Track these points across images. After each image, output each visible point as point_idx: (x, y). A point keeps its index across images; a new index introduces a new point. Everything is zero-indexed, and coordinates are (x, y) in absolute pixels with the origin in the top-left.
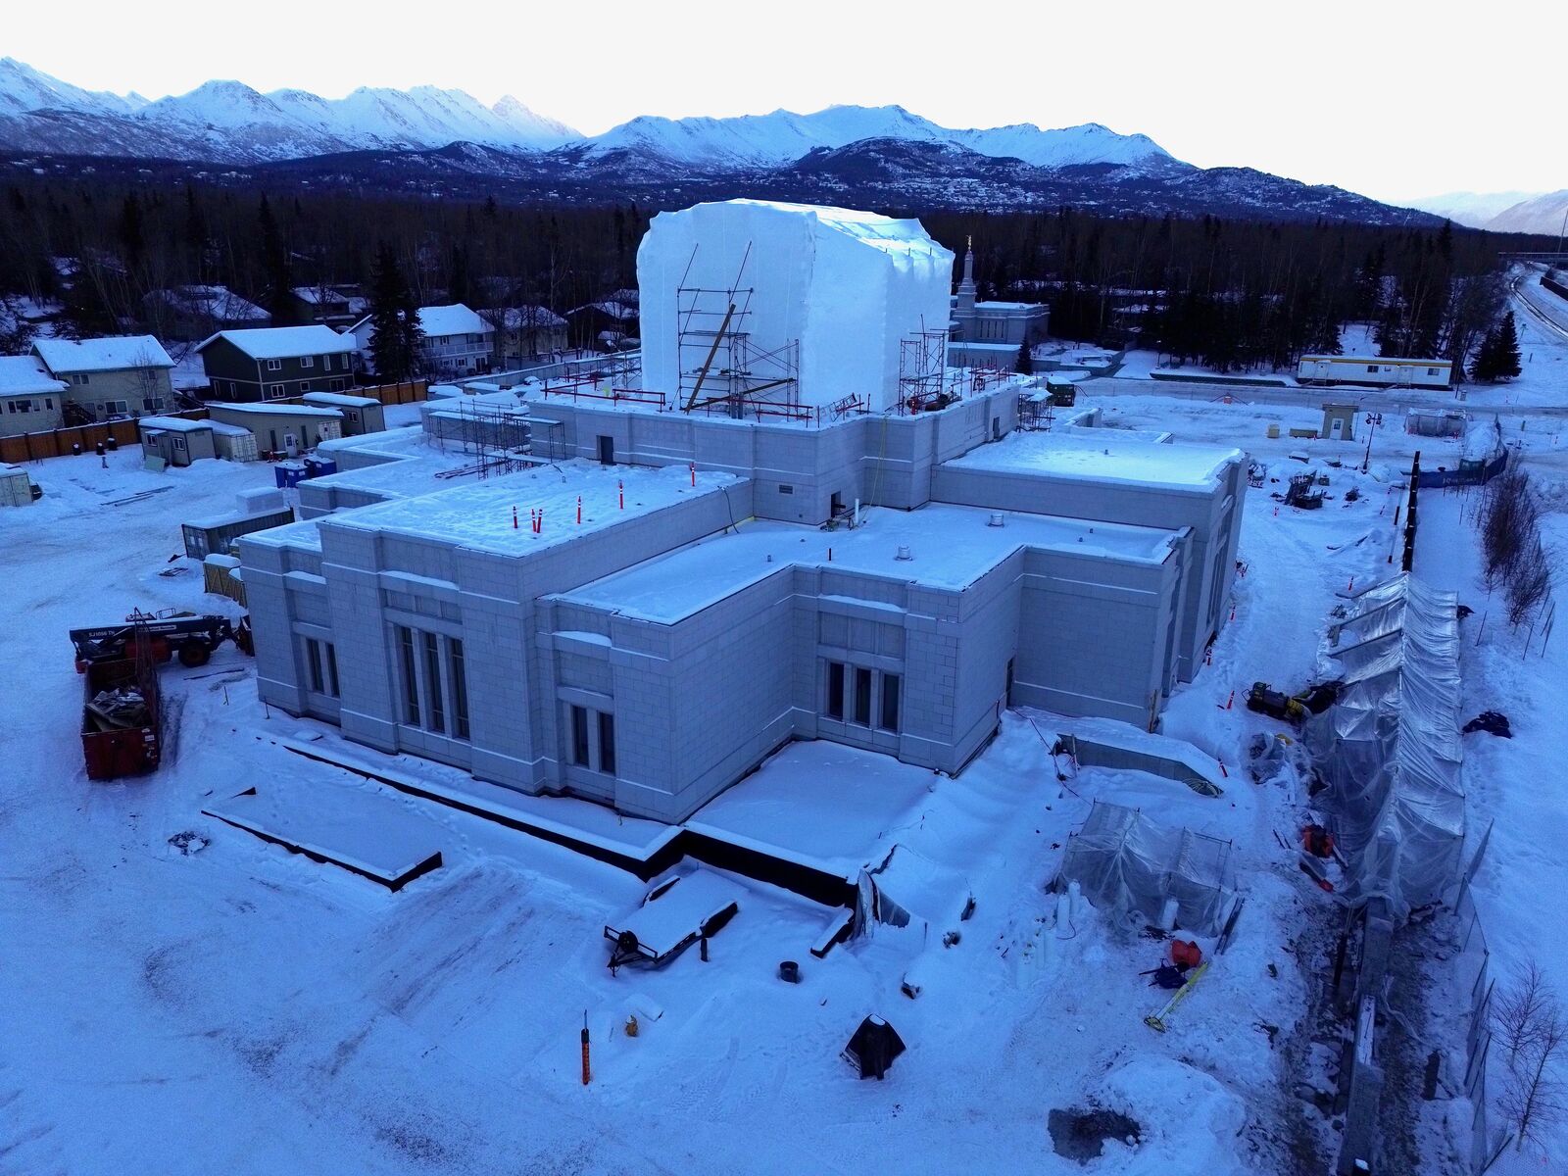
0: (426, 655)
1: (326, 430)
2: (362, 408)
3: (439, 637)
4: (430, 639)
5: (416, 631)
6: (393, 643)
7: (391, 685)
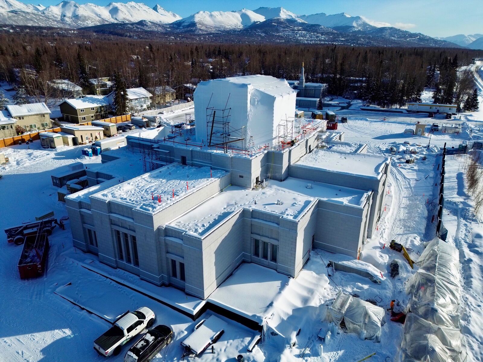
0: (125, 240)
1: (99, 134)
2: (110, 127)
3: (128, 235)
5: (122, 233)
6: (114, 236)
7: (114, 248)
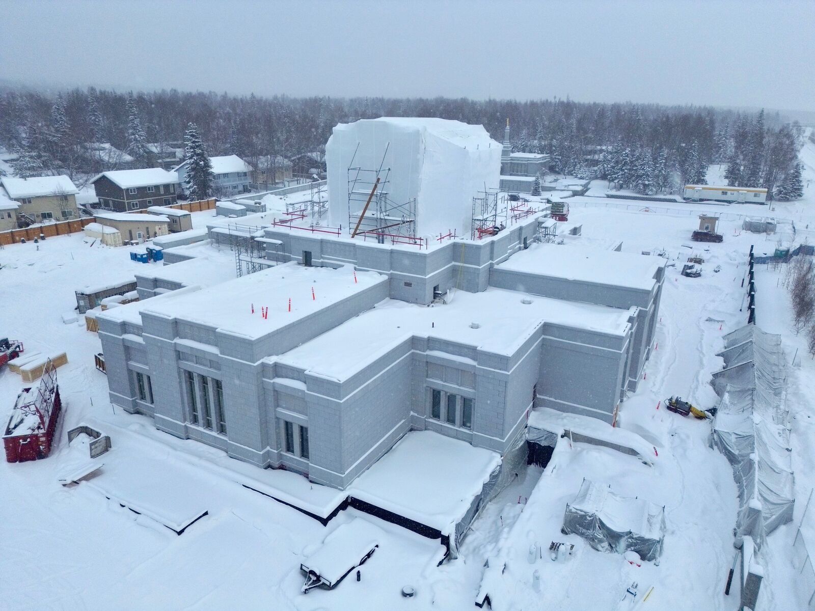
0: (202, 388)
1: (160, 229)
2: (179, 217)
3: (209, 379)
4: (204, 380)
5: (196, 375)
6: (183, 380)
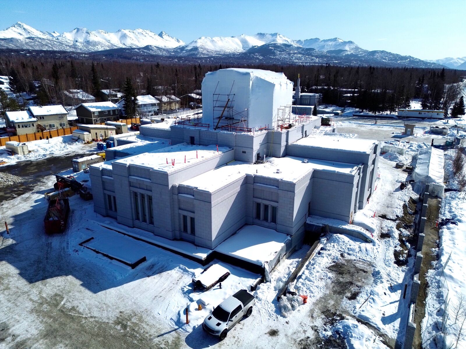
0: (141, 200)
1: (111, 132)
2: (121, 126)
3: (145, 195)
5: (139, 194)
6: (132, 197)
7: (132, 208)
